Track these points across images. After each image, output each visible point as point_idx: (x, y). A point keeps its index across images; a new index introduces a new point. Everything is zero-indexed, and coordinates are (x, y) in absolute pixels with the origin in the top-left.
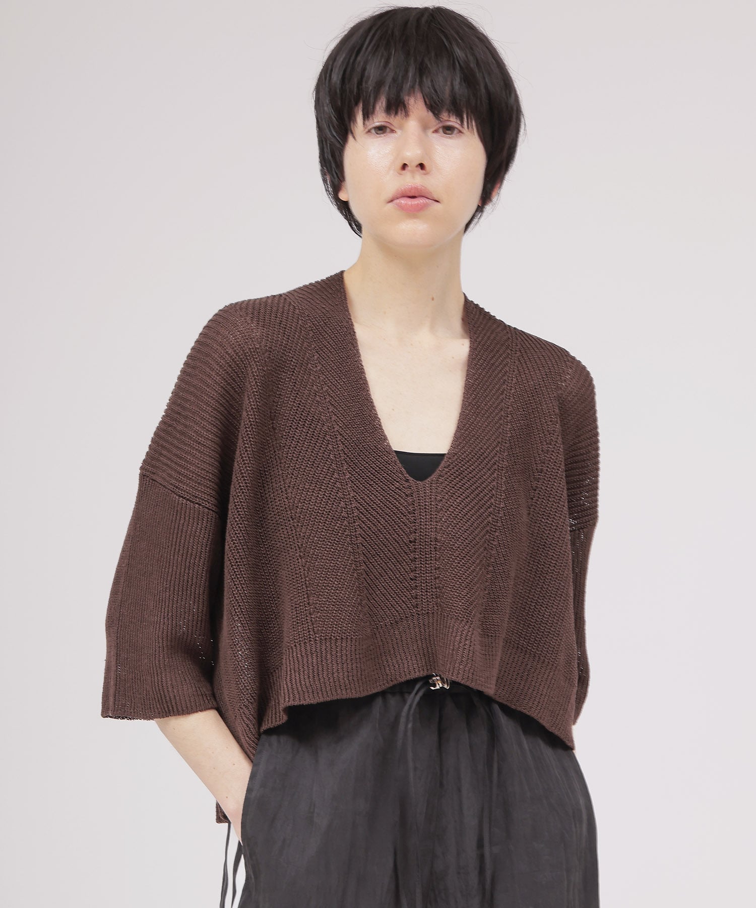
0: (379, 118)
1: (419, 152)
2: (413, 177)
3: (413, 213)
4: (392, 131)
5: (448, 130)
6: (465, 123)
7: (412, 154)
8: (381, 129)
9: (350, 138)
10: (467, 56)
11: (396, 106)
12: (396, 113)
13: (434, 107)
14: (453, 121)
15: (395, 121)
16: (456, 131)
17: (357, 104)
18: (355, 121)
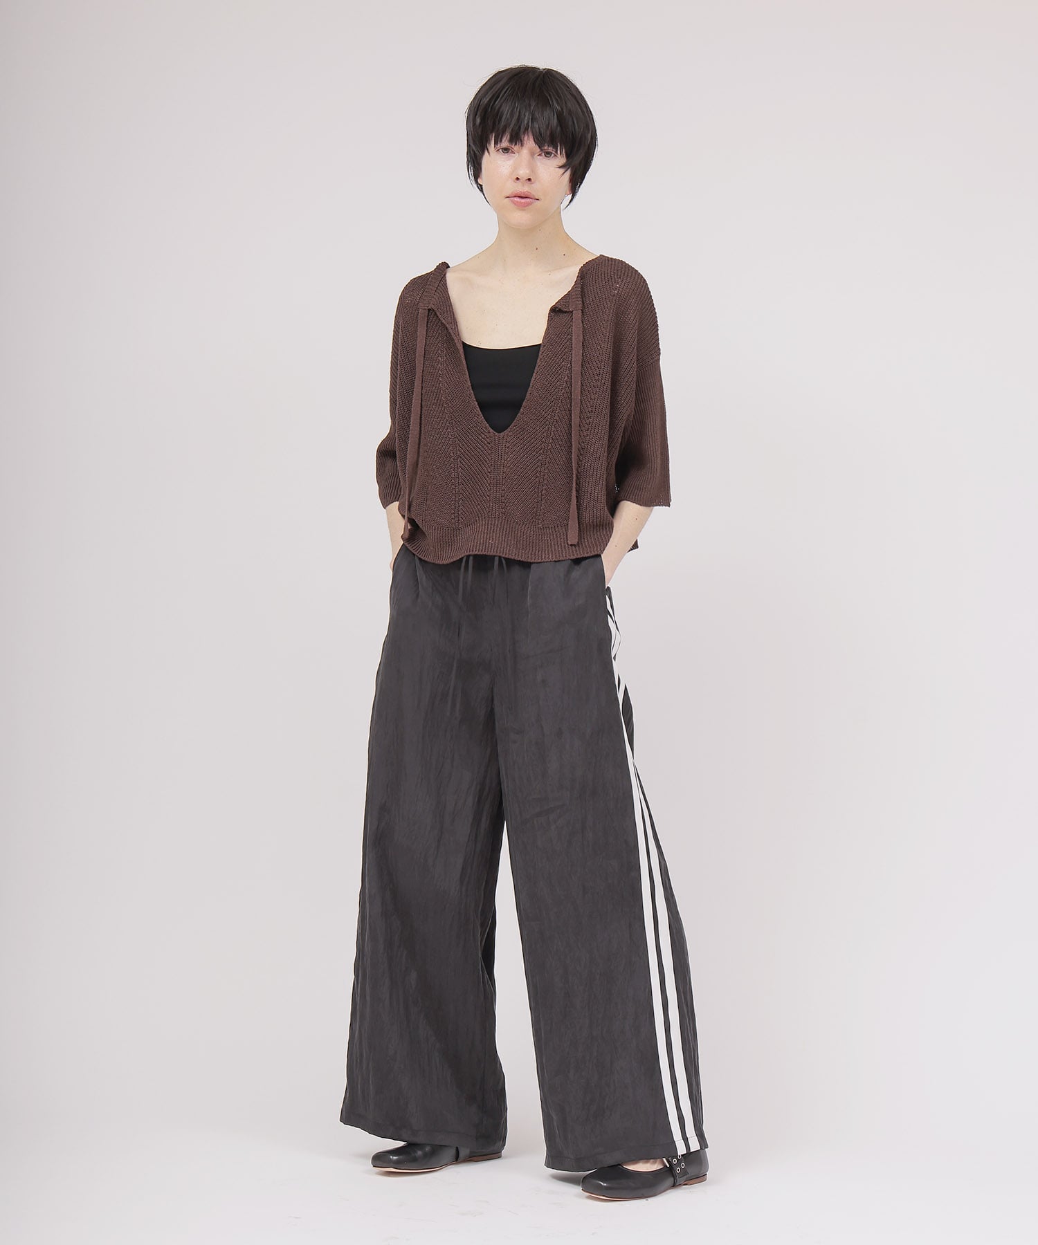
0: (505, 143)
1: (528, 172)
2: (523, 186)
3: (523, 207)
4: (513, 152)
5: (548, 154)
6: (559, 152)
7: (523, 172)
8: (506, 150)
9: (486, 152)
10: (562, 109)
11: (516, 138)
12: (516, 144)
13: (539, 141)
14: (551, 149)
15: (516, 148)
16: (553, 155)
17: (492, 132)
18: (490, 144)
